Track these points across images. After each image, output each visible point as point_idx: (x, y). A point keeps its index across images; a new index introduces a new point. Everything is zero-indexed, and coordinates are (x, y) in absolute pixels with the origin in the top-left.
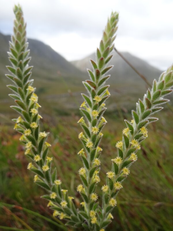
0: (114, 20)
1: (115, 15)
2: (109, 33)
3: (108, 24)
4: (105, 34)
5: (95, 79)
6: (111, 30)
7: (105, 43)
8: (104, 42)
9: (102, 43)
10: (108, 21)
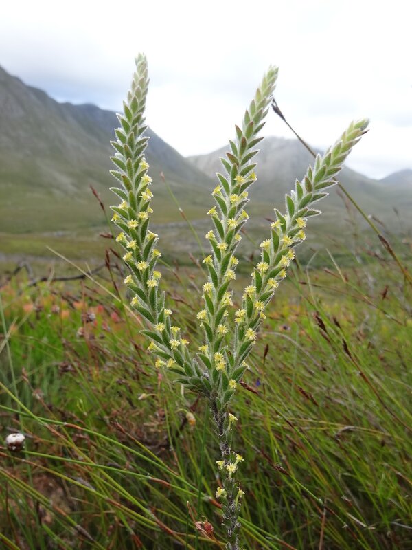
0: (273, 75)
1: (274, 69)
2: (264, 91)
3: (264, 80)
4: (258, 91)
5: (238, 153)
6: (267, 87)
7: (257, 105)
8: (256, 103)
9: (253, 104)
10: (264, 75)
